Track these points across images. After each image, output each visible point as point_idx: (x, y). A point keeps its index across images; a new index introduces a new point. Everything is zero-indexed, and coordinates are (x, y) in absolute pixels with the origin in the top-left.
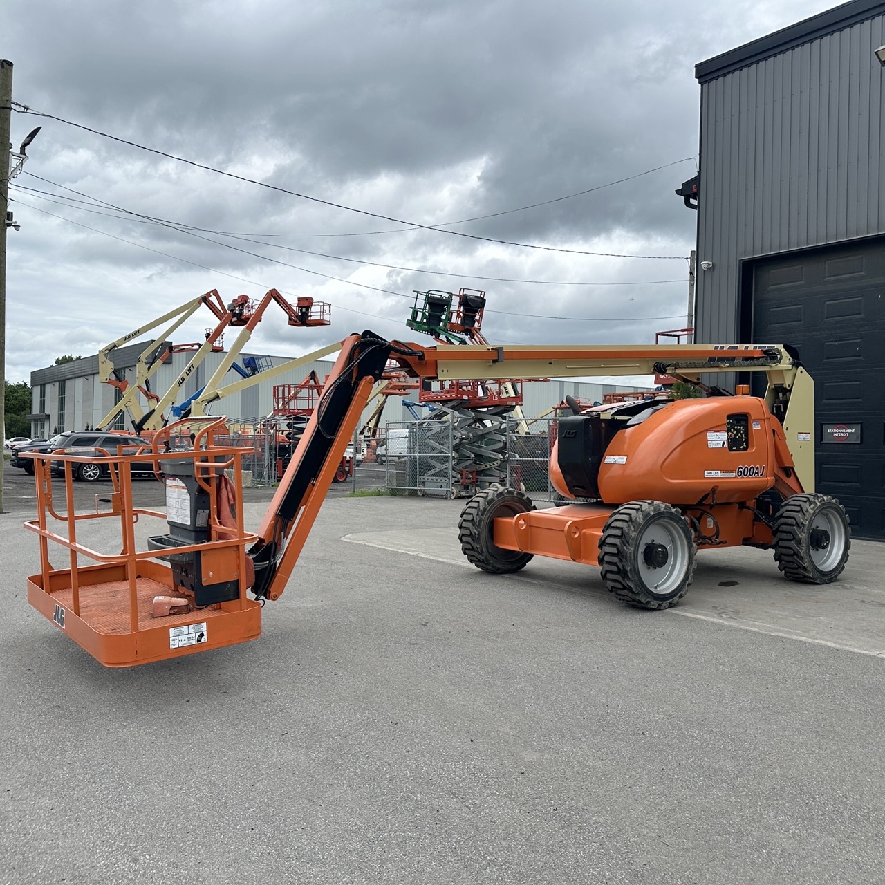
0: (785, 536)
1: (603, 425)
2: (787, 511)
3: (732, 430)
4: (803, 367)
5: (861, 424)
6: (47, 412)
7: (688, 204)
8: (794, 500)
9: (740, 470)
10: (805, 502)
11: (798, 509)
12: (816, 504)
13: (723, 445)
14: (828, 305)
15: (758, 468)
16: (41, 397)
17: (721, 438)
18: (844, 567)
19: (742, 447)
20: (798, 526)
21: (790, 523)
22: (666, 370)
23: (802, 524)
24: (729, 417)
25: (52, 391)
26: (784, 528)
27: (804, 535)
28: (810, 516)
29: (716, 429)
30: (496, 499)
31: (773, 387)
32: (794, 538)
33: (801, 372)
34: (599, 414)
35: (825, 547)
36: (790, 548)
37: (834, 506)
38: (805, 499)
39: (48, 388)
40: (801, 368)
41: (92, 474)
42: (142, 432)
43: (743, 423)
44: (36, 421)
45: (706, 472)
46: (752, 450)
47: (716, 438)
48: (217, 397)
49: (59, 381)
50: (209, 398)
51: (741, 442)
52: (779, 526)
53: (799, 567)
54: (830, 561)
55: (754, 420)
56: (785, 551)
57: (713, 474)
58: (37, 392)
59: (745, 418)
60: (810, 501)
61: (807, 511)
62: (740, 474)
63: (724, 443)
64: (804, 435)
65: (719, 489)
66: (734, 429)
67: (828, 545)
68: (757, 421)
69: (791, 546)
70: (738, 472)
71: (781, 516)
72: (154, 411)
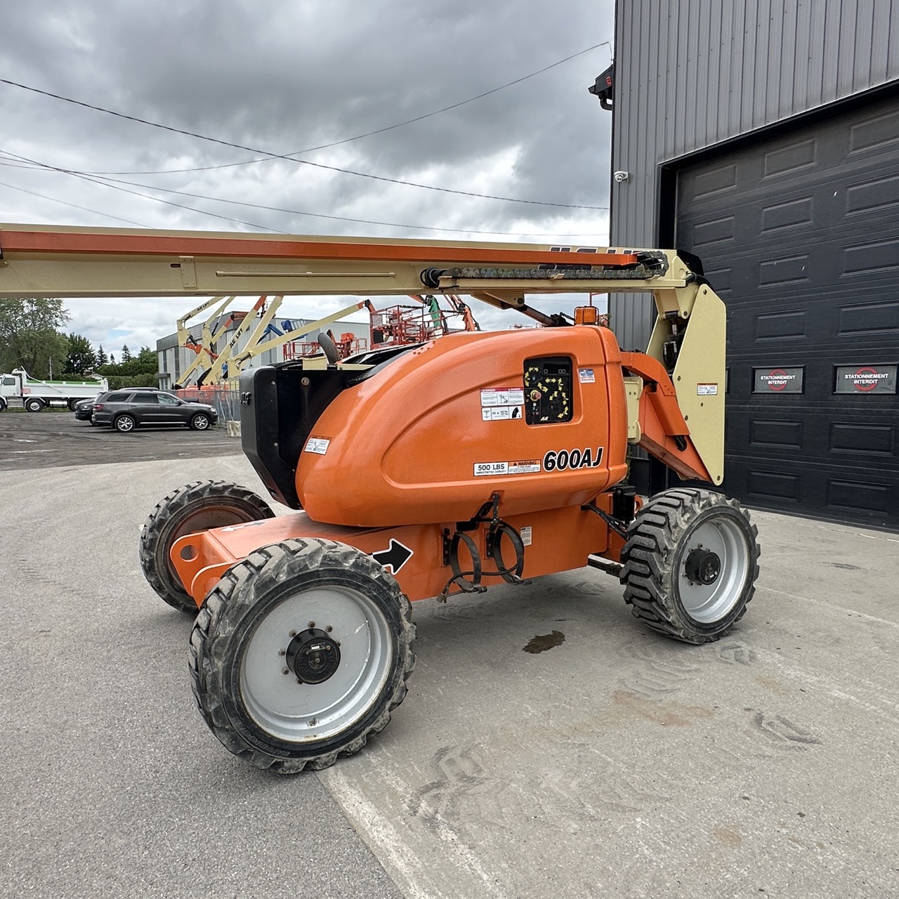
0: (637, 567)
1: (305, 381)
2: (647, 523)
3: (540, 385)
4: (709, 285)
5: (804, 368)
6: (168, 372)
7: (604, 105)
8: (660, 503)
9: (551, 457)
10: (676, 507)
11: (661, 520)
12: (694, 512)
13: (514, 415)
14: (766, 212)
15: (588, 452)
16: (176, 358)
17: (511, 401)
18: (745, 610)
19: (561, 416)
20: (659, 552)
21: (646, 545)
22: (438, 282)
23: (666, 549)
24: (528, 363)
25: (170, 354)
26: (637, 553)
27: (669, 568)
28: (682, 534)
29: (500, 384)
30: (186, 503)
31: (664, 316)
32: (651, 573)
33: (705, 293)
34: (301, 361)
35: (711, 581)
36: (645, 589)
37: (730, 512)
38: (677, 502)
39: (168, 351)
40: (704, 287)
41: (126, 426)
42: (202, 387)
43: (562, 372)
44: (162, 378)
45: (476, 466)
46: (576, 421)
47: (499, 402)
48: (249, 356)
49: (175, 347)
50: (242, 357)
51: (560, 408)
52: (631, 549)
53: (660, 621)
54: (721, 600)
55: (582, 367)
56: (637, 592)
57: (492, 468)
58: (161, 355)
59: (567, 363)
60: (684, 507)
61: (676, 526)
62: (550, 465)
63: (516, 410)
64: (708, 387)
65: (505, 496)
66: (544, 384)
67: (716, 577)
68: (589, 368)
69: (646, 585)
70: (547, 462)
71: (635, 531)
72: (211, 369)
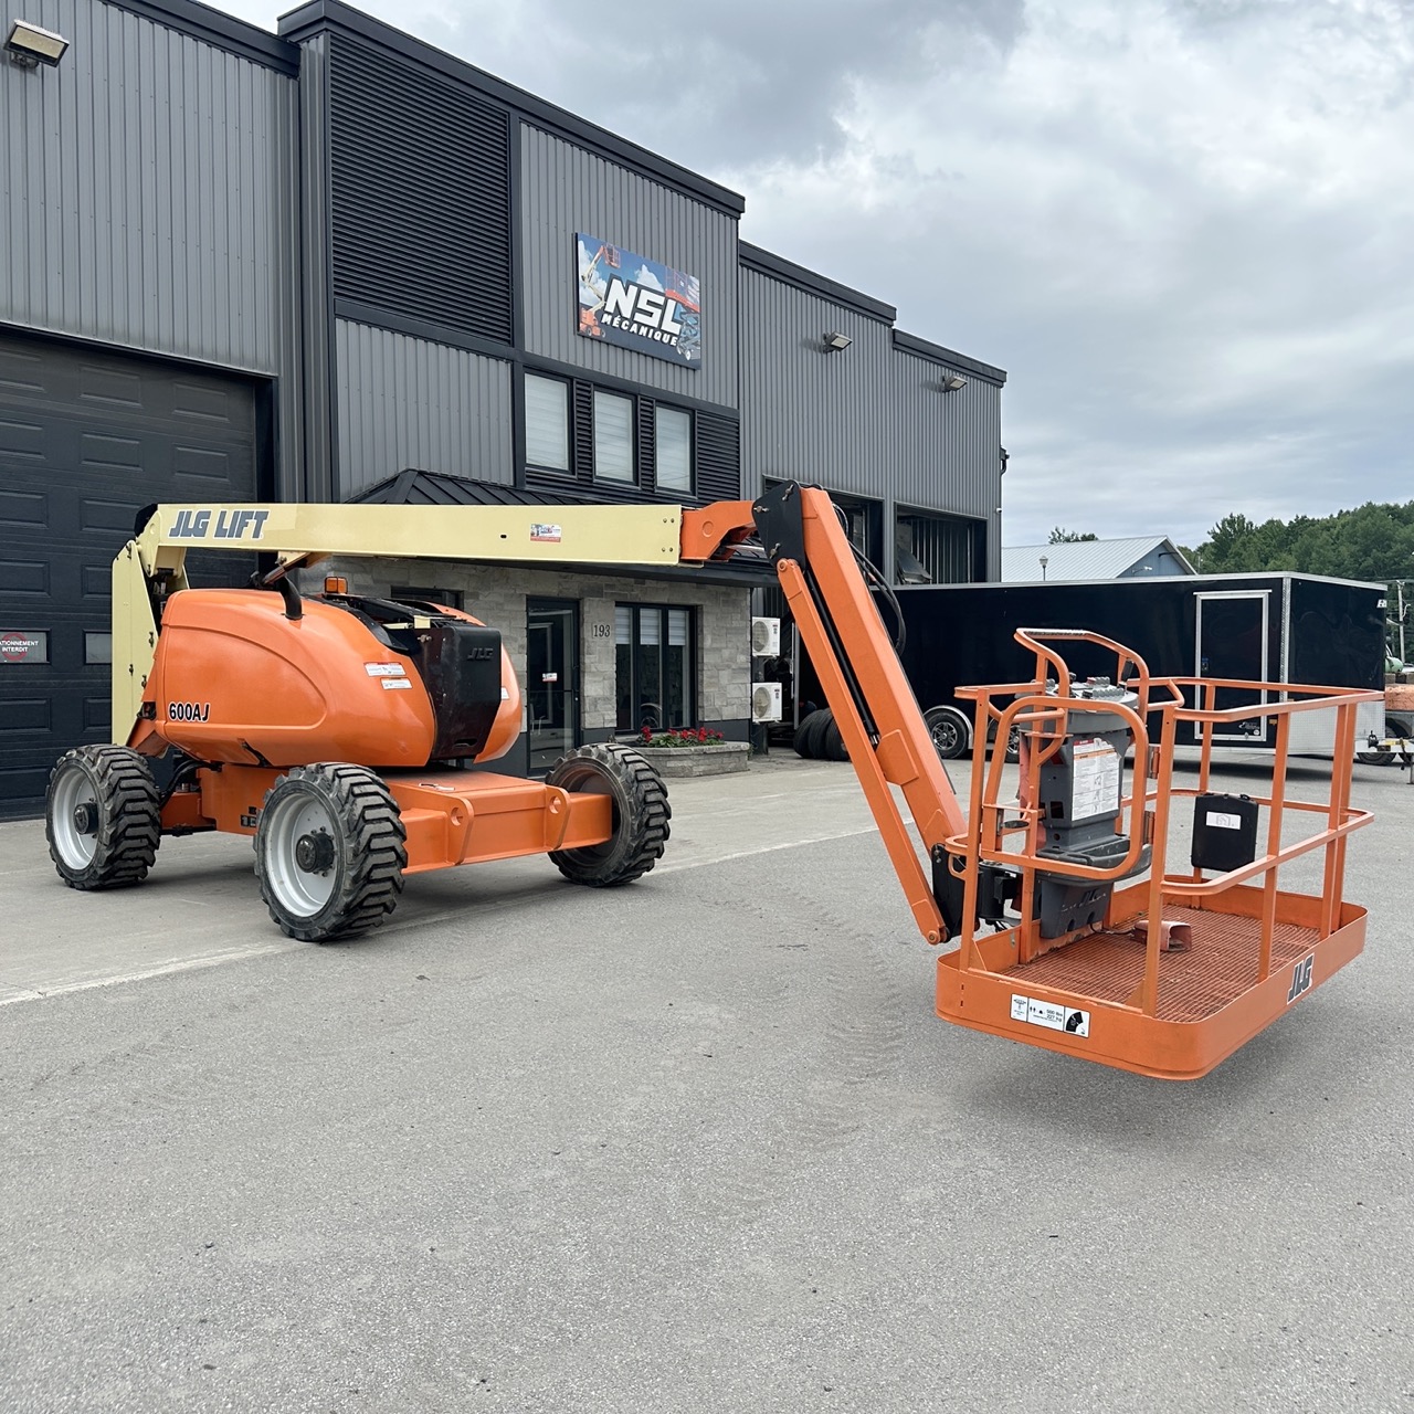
5: (48, 632)
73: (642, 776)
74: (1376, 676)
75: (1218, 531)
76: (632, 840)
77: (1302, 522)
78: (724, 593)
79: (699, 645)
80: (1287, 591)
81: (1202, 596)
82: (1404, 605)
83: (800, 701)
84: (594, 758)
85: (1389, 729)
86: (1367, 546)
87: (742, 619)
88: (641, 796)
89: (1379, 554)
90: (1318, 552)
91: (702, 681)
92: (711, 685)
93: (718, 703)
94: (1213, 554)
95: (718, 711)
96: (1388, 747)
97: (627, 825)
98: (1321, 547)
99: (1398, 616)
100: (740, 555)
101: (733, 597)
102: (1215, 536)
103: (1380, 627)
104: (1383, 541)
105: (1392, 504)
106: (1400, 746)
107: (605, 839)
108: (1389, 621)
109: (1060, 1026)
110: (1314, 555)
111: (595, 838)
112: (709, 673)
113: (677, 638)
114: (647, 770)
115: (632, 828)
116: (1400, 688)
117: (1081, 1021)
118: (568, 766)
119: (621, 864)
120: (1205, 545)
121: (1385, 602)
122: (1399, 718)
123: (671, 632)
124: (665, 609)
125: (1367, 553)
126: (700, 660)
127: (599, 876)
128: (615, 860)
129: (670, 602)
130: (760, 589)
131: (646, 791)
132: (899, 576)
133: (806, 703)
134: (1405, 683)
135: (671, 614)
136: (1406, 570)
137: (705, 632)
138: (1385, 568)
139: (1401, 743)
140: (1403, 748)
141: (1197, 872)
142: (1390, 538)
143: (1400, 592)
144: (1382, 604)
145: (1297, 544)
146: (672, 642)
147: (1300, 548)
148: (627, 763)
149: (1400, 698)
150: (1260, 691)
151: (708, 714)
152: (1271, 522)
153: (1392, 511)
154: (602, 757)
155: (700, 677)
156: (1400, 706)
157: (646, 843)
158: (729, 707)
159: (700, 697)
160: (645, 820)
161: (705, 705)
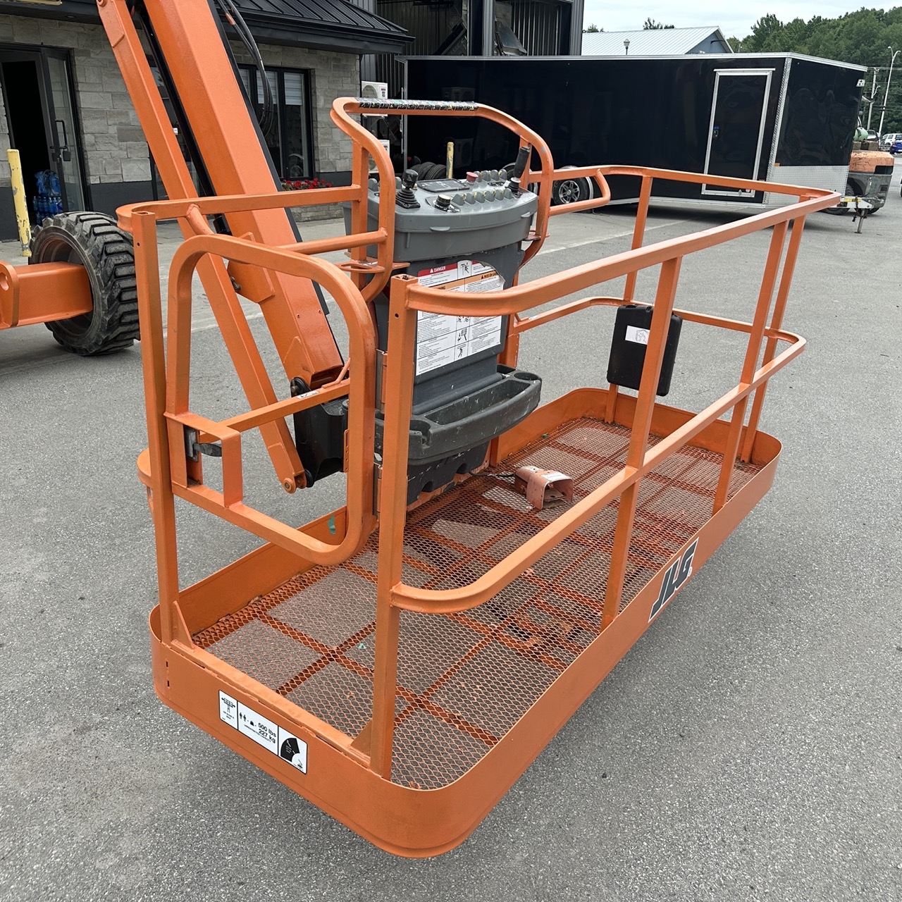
73: (111, 249)
74: (846, 146)
75: (758, 27)
76: (106, 314)
77: (817, 20)
78: (335, 59)
79: (314, 105)
80: (788, 70)
81: (721, 72)
82: (876, 86)
83: (408, 155)
84: (63, 228)
85: (849, 186)
86: (859, 41)
87: (352, 83)
88: (109, 270)
89: (866, 48)
90: (824, 45)
91: (317, 137)
92: (325, 140)
93: (332, 157)
94: (752, 44)
95: (333, 164)
96: (846, 204)
97: (99, 298)
98: (827, 41)
99: (871, 95)
100: (357, 26)
101: (343, 62)
102: (755, 30)
103: (857, 103)
104: (869, 37)
105: (877, 9)
106: (854, 203)
107: (83, 311)
108: (864, 98)
109: (274, 748)
110: (821, 47)
111: (71, 310)
112: (322, 130)
113: (294, 98)
114: (121, 242)
115: (103, 303)
116: (862, 154)
117: (298, 752)
118: (44, 234)
119: (99, 336)
120: (749, 37)
121: (864, 81)
122: (857, 178)
123: (287, 93)
124: (280, 71)
125: (857, 46)
126: (314, 119)
127: (84, 347)
128: (95, 332)
129: (284, 65)
130: (373, 56)
131: (116, 265)
132: (499, 49)
133: (413, 158)
134: (867, 149)
135: (287, 76)
136: (882, 60)
137: (317, 94)
138: (867, 58)
139: (856, 200)
140: (857, 204)
141: (613, 388)
142: (875, 36)
143: (875, 76)
144: (861, 83)
145: (811, 39)
146: (289, 102)
147: (813, 41)
148: (96, 235)
149: (862, 162)
150: (701, 184)
151: (322, 167)
152: (796, 21)
153: (879, 15)
154: (70, 228)
155: (315, 134)
156: (860, 168)
157: (122, 316)
158: (342, 161)
159: (316, 151)
160: (116, 295)
161: (320, 158)
